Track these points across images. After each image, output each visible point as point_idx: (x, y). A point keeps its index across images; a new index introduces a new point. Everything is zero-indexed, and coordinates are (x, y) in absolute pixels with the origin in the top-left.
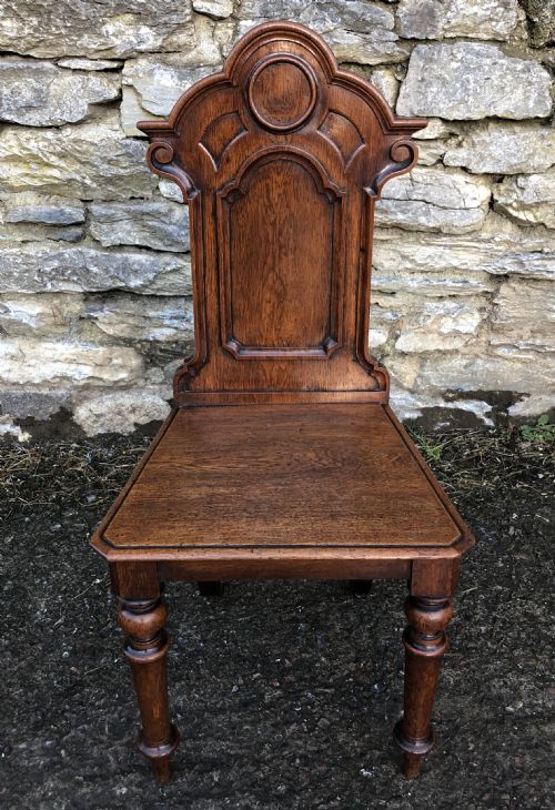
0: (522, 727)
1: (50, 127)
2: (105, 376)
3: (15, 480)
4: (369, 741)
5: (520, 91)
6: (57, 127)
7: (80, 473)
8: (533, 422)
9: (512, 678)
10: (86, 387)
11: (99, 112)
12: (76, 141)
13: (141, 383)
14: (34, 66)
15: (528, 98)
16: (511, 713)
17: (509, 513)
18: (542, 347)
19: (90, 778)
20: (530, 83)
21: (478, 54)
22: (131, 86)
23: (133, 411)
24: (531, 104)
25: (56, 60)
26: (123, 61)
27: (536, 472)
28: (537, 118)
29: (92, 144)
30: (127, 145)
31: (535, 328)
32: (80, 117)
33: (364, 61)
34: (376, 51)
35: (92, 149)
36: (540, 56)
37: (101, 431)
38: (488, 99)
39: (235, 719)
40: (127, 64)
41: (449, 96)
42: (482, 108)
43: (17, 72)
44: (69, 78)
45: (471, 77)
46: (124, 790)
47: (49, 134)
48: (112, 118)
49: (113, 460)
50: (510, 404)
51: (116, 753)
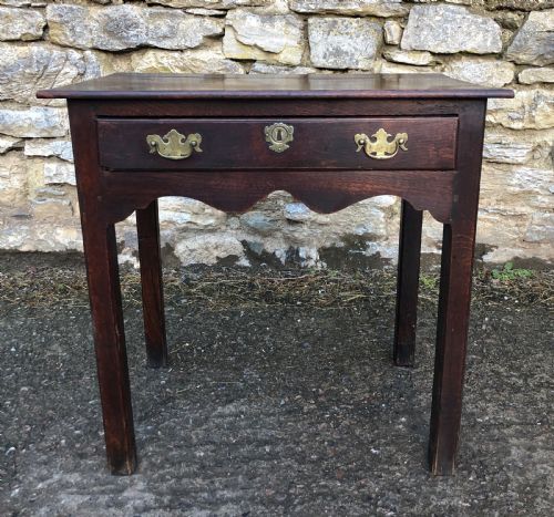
0: (488, 430)
1: (177, 50)
2: (199, 222)
3: (130, 289)
4: (378, 434)
5: (481, 35)
6: (182, 51)
7: (177, 287)
8: (501, 267)
9: (482, 404)
10: (185, 230)
11: (209, 42)
12: (193, 60)
13: (223, 228)
14: (170, 11)
15: (486, 40)
16: (480, 423)
17: (482, 318)
18: (505, 211)
19: (179, 447)
20: (487, 31)
21: (453, 12)
22: (230, 26)
23: (216, 248)
24: (489, 44)
25: (184, 9)
26: (226, 10)
27: (503, 296)
28: (493, 53)
29: (203, 62)
30: (226, 64)
31: (499, 198)
32: (197, 44)
33: (380, 14)
34: (387, 8)
35: (203, 65)
36: (493, 15)
37: (193, 262)
38: (460, 41)
39: (282, 419)
40: (229, 13)
41: (435, 37)
42: (457, 46)
43: (160, 15)
44: (192, 20)
45: (449, 26)
46: (202, 454)
47: (176, 55)
48: (217, 47)
49: (200, 280)
50: (484, 253)
51: (197, 434)
